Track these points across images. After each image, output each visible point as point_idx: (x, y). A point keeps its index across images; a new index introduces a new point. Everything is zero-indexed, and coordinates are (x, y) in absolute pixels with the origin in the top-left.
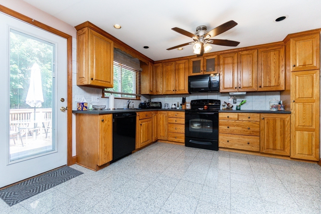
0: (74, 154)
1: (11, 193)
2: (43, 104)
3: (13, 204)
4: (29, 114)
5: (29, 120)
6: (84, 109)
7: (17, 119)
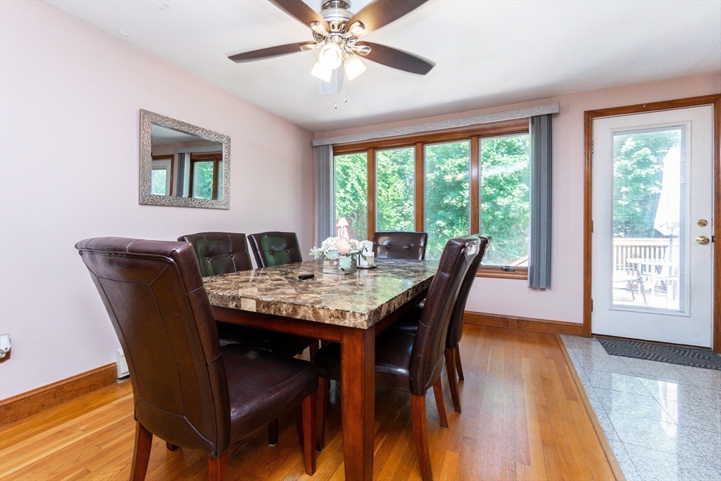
1: (612, 345)
3: (611, 354)
4: (662, 249)
5: (662, 260)
7: (640, 257)
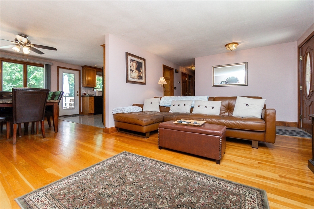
0: (81, 111)
2: (69, 94)
6: (85, 95)
